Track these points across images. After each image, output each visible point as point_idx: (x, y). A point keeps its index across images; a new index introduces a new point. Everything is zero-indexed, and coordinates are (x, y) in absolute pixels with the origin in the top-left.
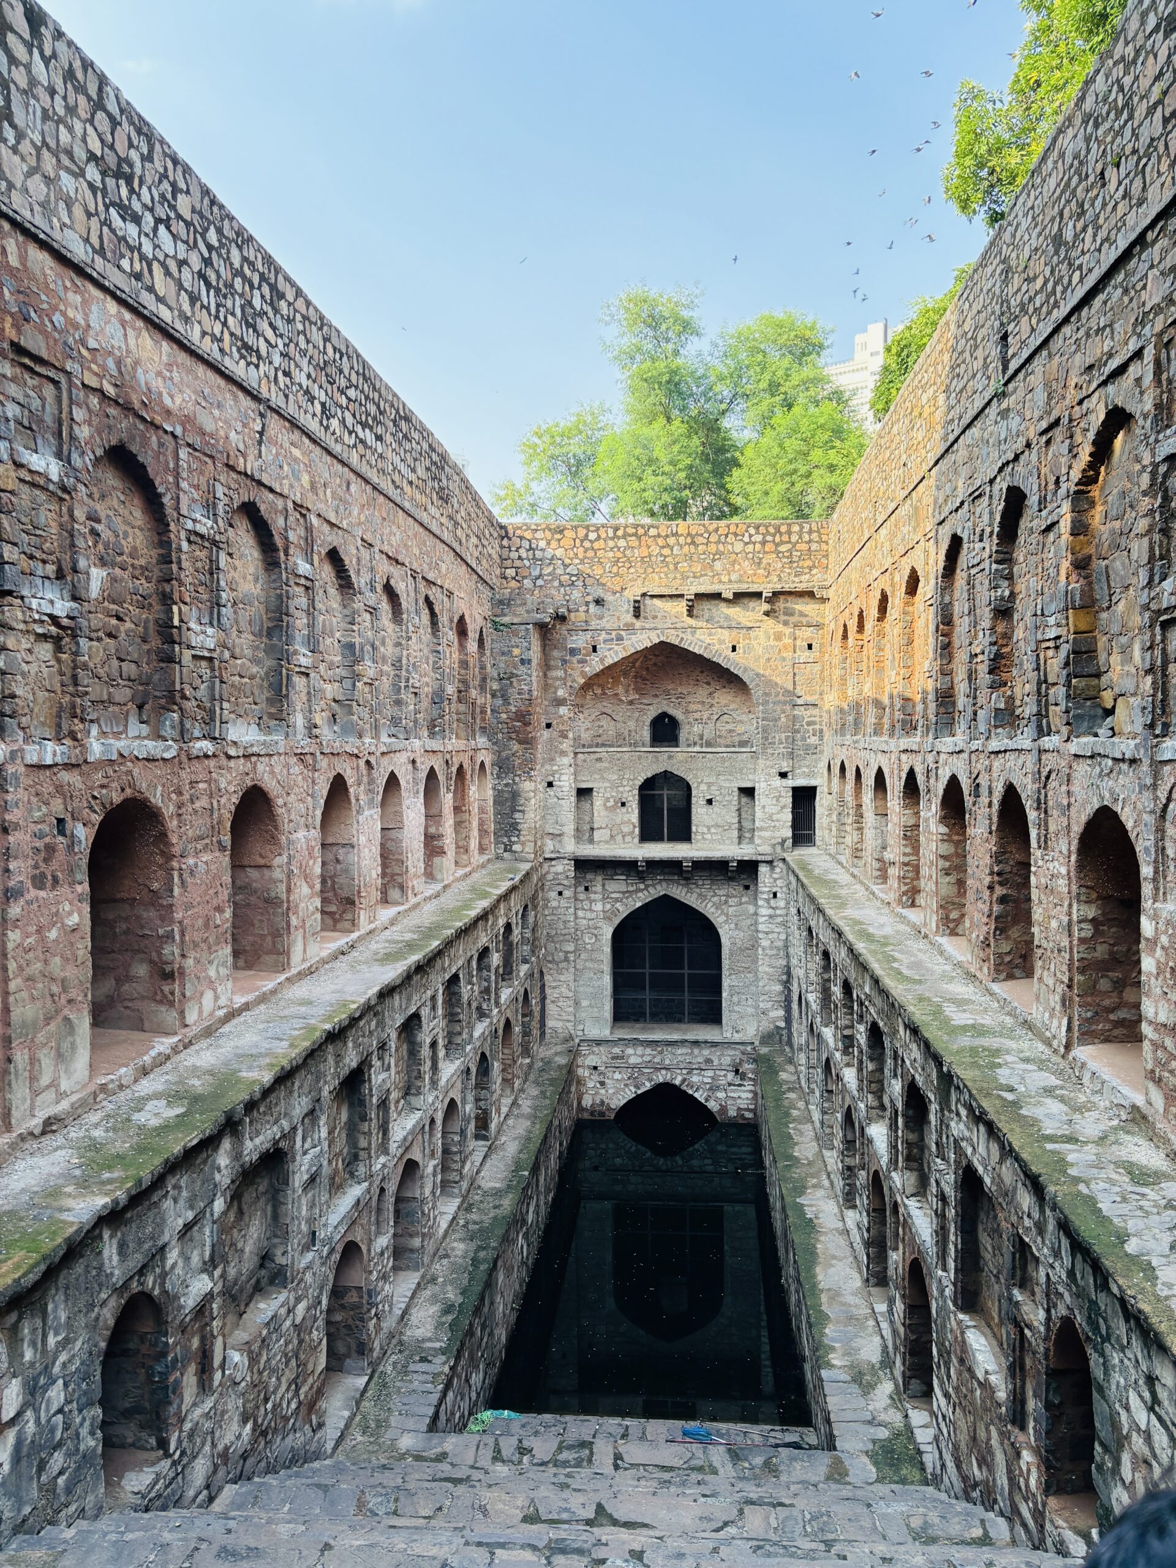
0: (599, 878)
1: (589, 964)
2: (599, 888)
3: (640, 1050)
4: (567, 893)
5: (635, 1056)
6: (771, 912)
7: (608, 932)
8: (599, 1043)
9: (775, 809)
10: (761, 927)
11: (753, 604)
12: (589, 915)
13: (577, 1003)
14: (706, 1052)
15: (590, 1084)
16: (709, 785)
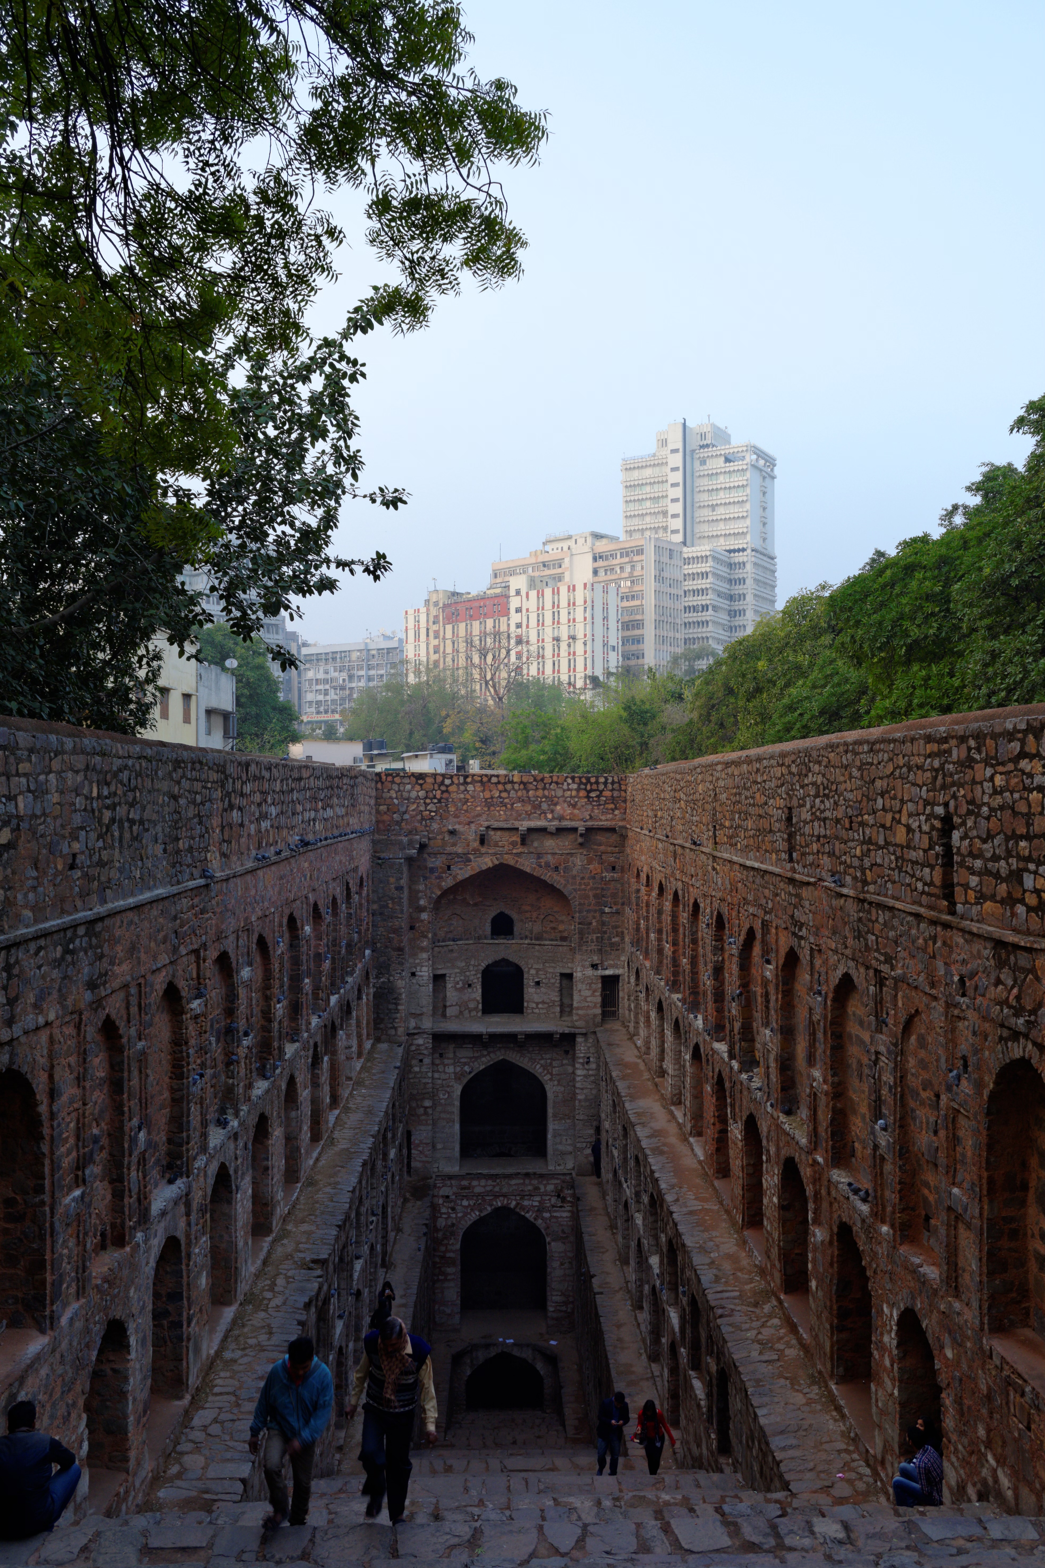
0: (451, 1047)
1: (443, 1115)
2: (451, 1055)
3: (483, 1182)
4: (427, 1061)
5: (479, 1187)
6: (584, 1072)
7: (458, 1090)
8: (450, 1177)
9: (588, 993)
10: (578, 1085)
11: (572, 837)
12: (443, 1076)
13: (434, 1147)
14: (535, 1182)
15: (444, 1210)
16: (538, 970)
